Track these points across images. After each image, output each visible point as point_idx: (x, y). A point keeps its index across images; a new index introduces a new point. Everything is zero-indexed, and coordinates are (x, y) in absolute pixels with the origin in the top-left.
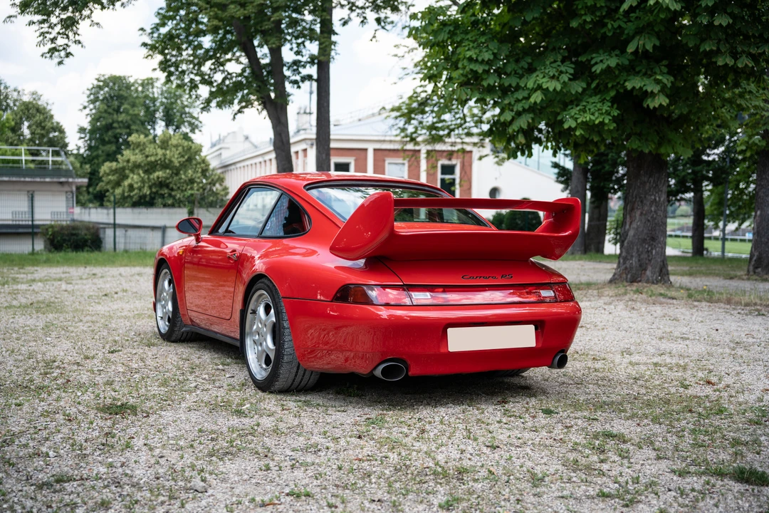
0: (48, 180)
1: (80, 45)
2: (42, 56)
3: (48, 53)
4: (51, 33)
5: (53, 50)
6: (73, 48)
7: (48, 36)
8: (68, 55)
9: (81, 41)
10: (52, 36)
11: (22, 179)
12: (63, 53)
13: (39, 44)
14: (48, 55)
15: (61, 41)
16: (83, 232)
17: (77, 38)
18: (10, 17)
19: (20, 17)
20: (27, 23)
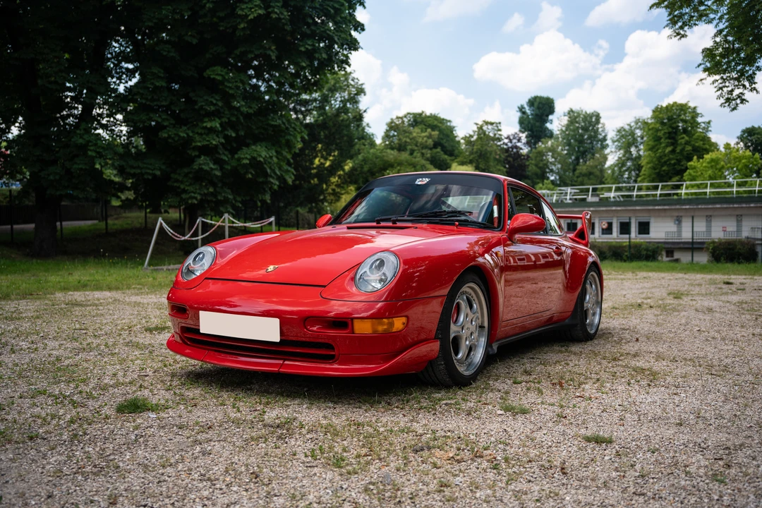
0: (752, 205)
1: (755, 91)
2: (721, 106)
3: (725, 103)
4: (727, 87)
5: (728, 100)
6: (748, 95)
7: (725, 89)
8: (743, 101)
9: (757, 88)
10: (730, 89)
11: (731, 206)
12: (738, 101)
13: (718, 98)
14: (727, 104)
15: (737, 92)
16: (739, 247)
17: (753, 86)
18: (701, 80)
19: (709, 78)
20: (711, 82)
